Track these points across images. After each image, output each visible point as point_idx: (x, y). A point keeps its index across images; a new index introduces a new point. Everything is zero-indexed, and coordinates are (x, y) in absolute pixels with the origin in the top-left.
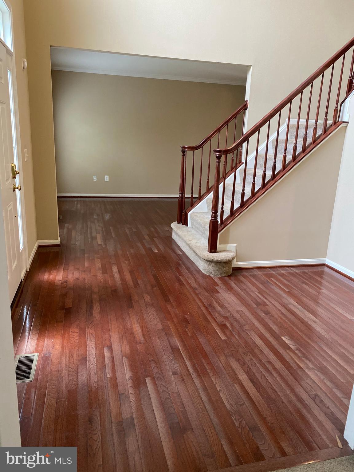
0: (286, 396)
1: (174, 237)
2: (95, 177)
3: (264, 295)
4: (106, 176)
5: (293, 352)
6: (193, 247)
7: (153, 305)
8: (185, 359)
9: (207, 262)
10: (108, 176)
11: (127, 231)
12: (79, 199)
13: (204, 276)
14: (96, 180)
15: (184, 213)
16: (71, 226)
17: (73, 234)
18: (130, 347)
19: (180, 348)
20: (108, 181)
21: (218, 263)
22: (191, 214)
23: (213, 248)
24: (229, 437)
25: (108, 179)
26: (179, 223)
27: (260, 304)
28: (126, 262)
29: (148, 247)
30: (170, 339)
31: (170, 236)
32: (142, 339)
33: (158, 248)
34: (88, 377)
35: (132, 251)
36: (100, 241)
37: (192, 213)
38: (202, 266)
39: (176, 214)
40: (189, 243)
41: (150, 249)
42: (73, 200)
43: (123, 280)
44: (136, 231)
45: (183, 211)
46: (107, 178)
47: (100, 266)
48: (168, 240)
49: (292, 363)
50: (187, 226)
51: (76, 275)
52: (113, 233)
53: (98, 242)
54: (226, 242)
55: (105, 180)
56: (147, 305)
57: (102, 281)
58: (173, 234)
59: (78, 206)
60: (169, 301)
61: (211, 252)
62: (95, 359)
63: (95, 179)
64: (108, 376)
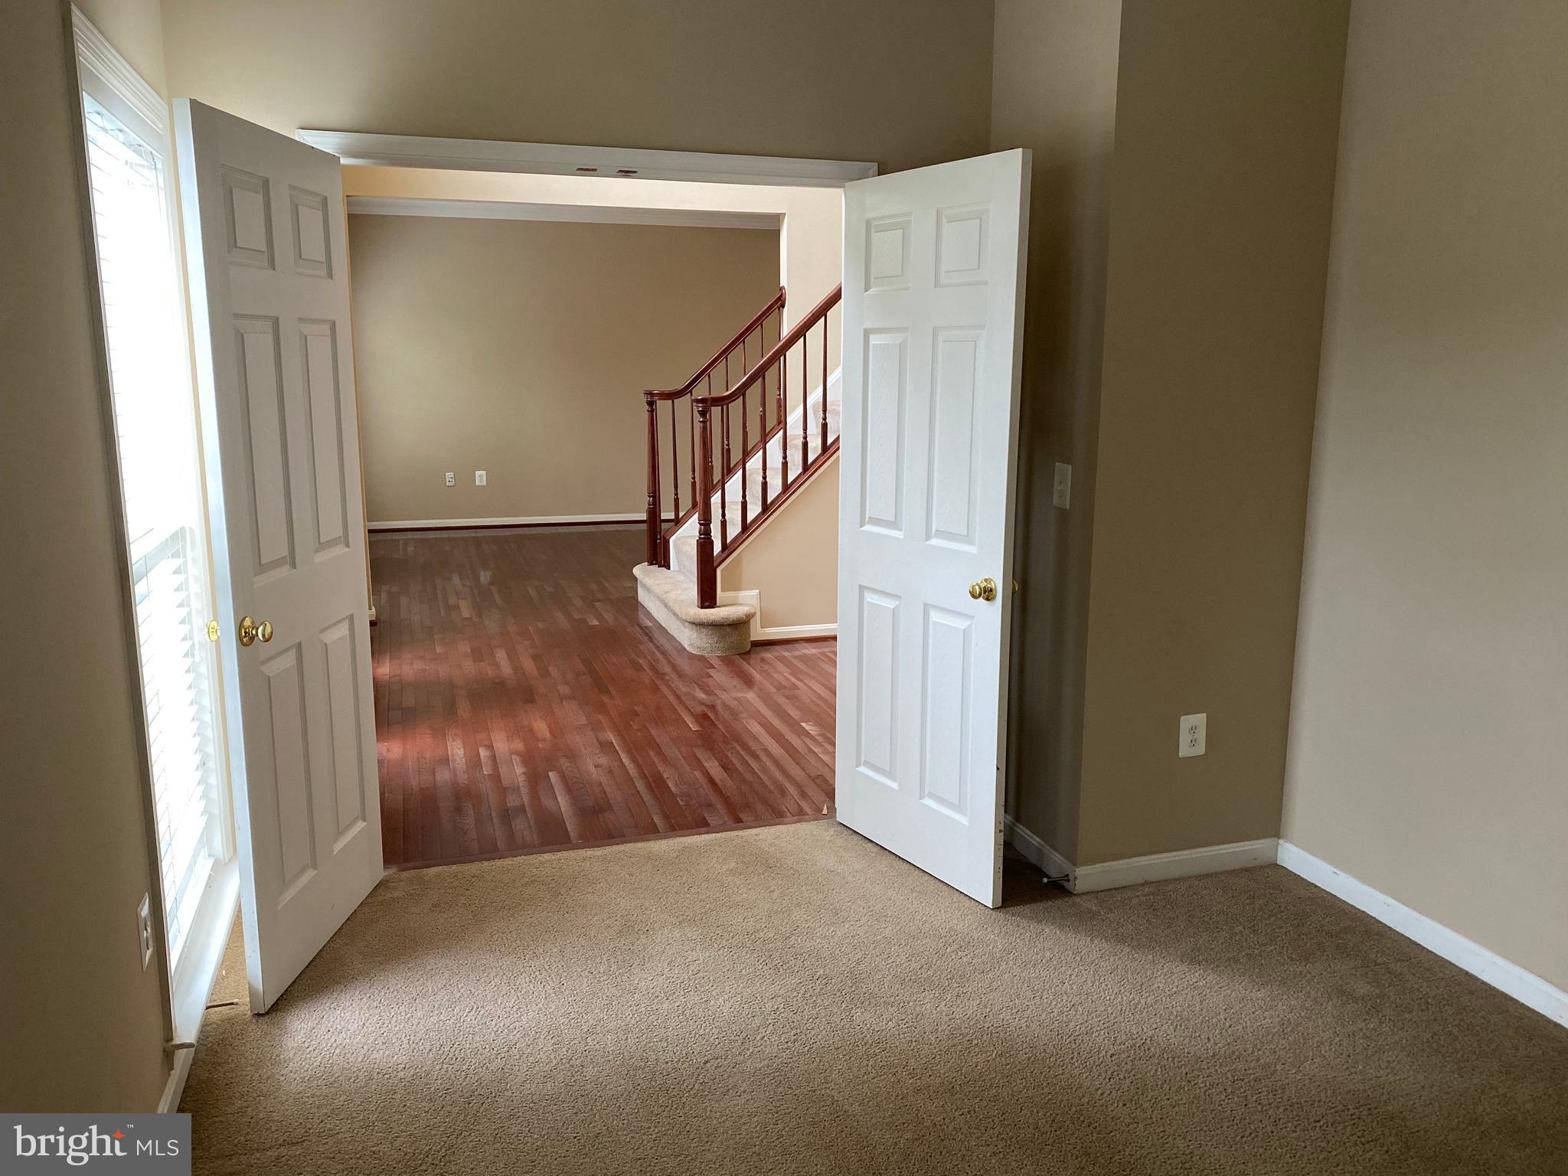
0: (771, 777)
1: (642, 596)
2: (449, 475)
3: (799, 676)
4: (478, 473)
5: (812, 738)
6: (671, 604)
7: (574, 698)
8: (620, 752)
9: (694, 627)
10: (484, 472)
11: (533, 593)
12: (410, 535)
13: (692, 656)
14: (452, 484)
15: (660, 539)
16: (395, 589)
17: (404, 601)
18: (525, 745)
19: (614, 742)
20: (485, 483)
21: (716, 626)
22: (675, 541)
23: (708, 597)
24: (666, 813)
25: (485, 479)
26: (651, 564)
27: (785, 688)
28: (526, 643)
29: (576, 618)
30: (599, 734)
31: (633, 597)
32: (548, 735)
33: (600, 617)
34: (453, 776)
35: (540, 625)
36: (466, 612)
37: (678, 539)
38: (689, 639)
39: (644, 546)
40: (664, 596)
41: (584, 621)
42: (394, 538)
43: (517, 668)
44: (553, 590)
45: (659, 536)
46: (481, 477)
47: (469, 650)
48: (630, 604)
49: (802, 749)
50: (669, 569)
51: (419, 665)
52: (496, 596)
53: (463, 614)
54: (735, 586)
55: (478, 483)
56: (562, 698)
57: (473, 671)
58: (640, 590)
59: (409, 549)
60: (608, 692)
61: (703, 607)
62: (464, 759)
63: (451, 480)
64: (485, 773)
